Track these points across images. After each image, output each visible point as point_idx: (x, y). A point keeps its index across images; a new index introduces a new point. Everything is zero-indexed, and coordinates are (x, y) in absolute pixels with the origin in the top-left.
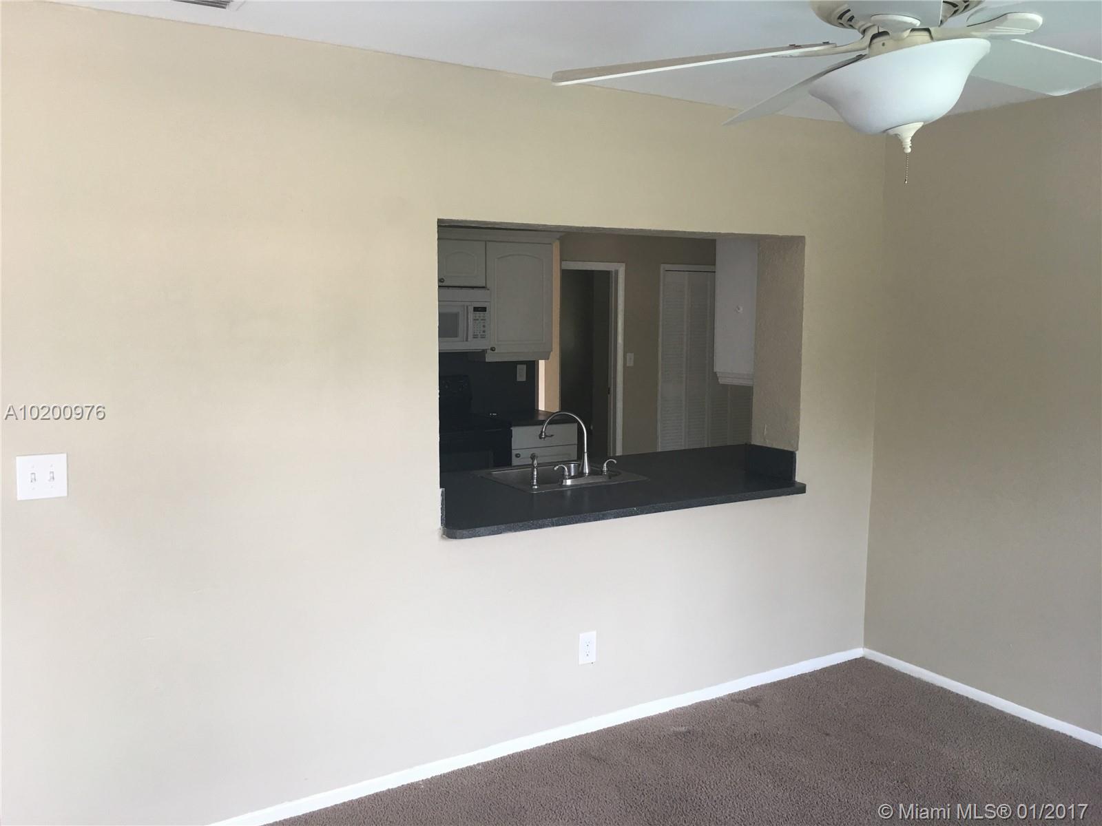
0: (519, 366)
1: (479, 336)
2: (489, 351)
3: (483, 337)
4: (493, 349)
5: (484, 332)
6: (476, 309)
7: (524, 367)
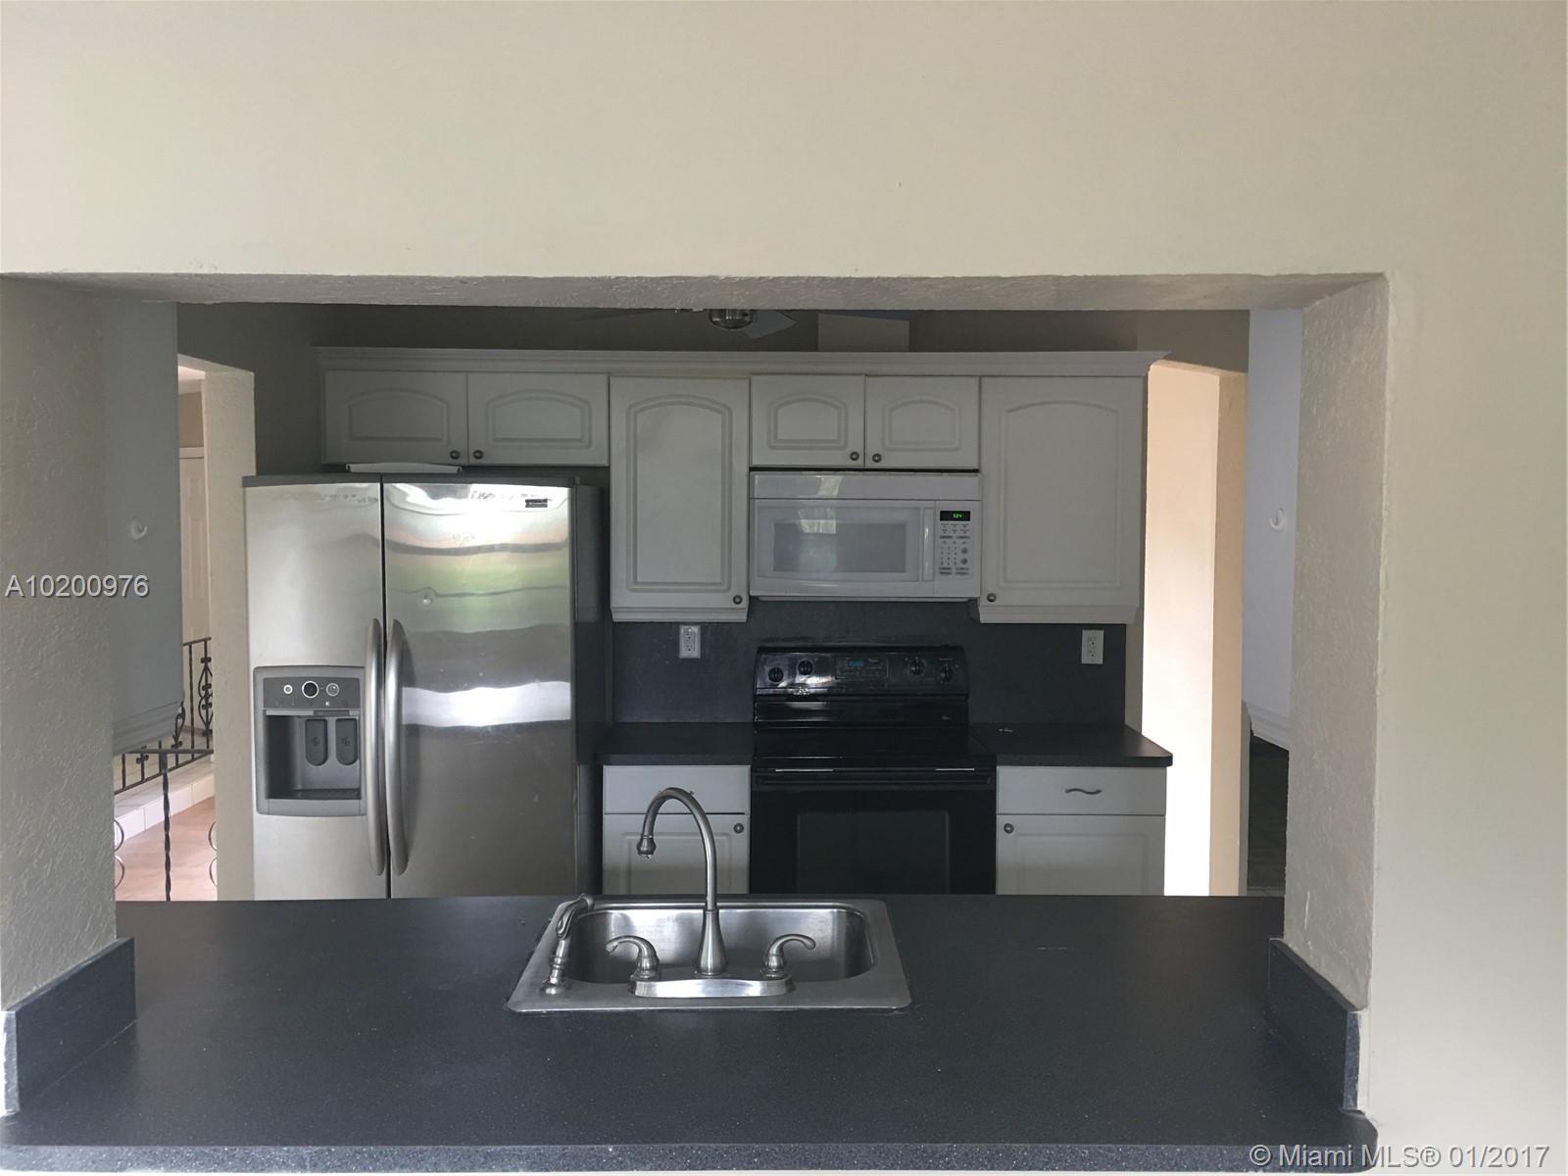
0: (1086, 634)
1: (954, 571)
2: (983, 602)
3: (962, 572)
4: (991, 598)
5: (965, 561)
6: (946, 516)
7: (1101, 634)
